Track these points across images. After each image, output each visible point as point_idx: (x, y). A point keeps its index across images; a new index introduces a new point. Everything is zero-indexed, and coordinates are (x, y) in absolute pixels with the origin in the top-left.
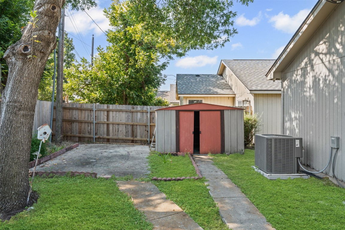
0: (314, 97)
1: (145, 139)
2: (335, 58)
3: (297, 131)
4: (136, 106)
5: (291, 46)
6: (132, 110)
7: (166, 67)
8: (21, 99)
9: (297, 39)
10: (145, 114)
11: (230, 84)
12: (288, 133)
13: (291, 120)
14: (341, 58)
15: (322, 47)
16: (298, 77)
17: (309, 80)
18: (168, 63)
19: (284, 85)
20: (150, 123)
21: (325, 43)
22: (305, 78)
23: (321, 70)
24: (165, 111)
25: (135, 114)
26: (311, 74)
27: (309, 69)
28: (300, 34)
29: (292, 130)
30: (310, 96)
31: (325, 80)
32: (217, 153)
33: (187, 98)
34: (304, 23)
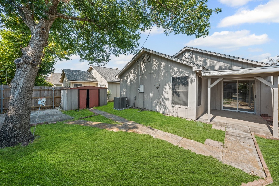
0: (130, 85)
1: (49, 105)
2: (135, 75)
3: (125, 95)
4: (44, 87)
5: (124, 69)
6: (40, 89)
7: (55, 64)
8: (30, 86)
9: (126, 67)
10: (50, 91)
11: (95, 77)
12: (122, 96)
13: (123, 92)
14: (137, 75)
15: (132, 71)
16: (126, 79)
17: (129, 80)
18: (57, 61)
19: (121, 81)
20: (54, 96)
21: (133, 70)
22: (128, 79)
23: (132, 77)
24: (72, 90)
25: (42, 92)
26: (129, 78)
27: (129, 76)
28: (127, 66)
29: (123, 95)
30: (129, 85)
31: (133, 80)
32: (97, 106)
33: (73, 82)
34: (128, 63)
